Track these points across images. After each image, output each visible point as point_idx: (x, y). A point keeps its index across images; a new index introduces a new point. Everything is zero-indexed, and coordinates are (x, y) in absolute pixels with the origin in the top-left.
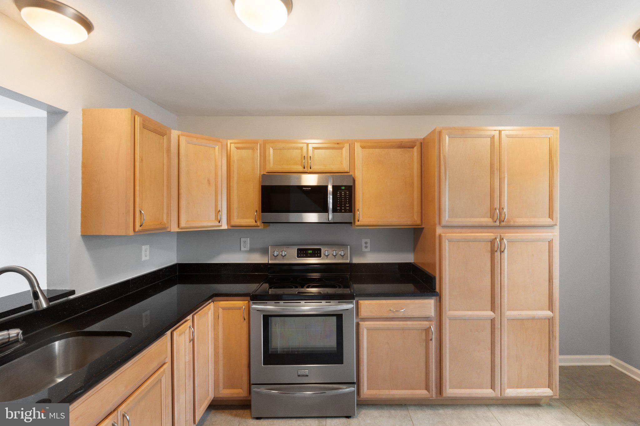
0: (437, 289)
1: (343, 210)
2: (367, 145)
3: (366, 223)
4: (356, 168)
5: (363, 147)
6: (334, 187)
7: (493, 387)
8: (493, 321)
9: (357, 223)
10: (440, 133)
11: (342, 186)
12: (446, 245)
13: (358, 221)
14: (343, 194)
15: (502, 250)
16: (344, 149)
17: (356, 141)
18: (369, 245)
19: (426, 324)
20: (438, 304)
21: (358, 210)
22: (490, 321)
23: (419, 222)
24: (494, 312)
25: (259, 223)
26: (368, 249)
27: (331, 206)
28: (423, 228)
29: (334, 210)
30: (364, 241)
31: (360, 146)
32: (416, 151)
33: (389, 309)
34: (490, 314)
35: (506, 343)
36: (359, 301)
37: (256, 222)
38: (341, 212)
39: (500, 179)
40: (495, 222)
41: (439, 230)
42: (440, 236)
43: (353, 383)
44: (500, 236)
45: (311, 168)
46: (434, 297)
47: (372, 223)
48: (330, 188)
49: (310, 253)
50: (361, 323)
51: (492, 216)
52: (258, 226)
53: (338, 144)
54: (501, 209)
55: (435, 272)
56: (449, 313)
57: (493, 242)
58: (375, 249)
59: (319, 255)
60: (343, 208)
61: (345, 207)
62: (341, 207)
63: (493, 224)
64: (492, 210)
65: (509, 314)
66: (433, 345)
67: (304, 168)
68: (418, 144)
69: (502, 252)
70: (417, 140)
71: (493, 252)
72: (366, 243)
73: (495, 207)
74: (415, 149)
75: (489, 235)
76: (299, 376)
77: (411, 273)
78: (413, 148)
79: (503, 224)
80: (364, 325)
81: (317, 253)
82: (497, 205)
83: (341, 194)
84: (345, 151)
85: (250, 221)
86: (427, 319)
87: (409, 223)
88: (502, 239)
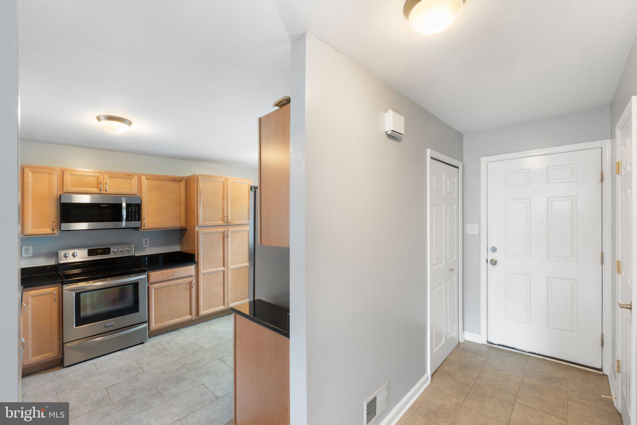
0: (196, 260)
1: (134, 219)
2: (150, 178)
3: (150, 227)
4: (142, 192)
5: (147, 179)
6: (127, 204)
7: (224, 305)
8: (224, 272)
9: (143, 228)
10: (198, 177)
11: (133, 204)
12: (201, 237)
13: (144, 226)
14: (133, 209)
15: (228, 236)
16: (133, 179)
17: (144, 175)
18: (148, 243)
19: (189, 279)
20: (197, 268)
21: (144, 219)
22: (222, 272)
23: (184, 225)
24: (224, 267)
25: (56, 232)
26: (148, 245)
27: (124, 217)
28: (187, 229)
29: (127, 220)
30: (144, 240)
31: (146, 179)
32: (183, 184)
33: (168, 275)
34: (223, 268)
35: (230, 281)
36: (149, 273)
37: (53, 230)
38: (132, 220)
39: (227, 202)
40: (225, 223)
41: (197, 229)
42: (197, 232)
43: (146, 322)
44: (227, 230)
45: (106, 191)
46: (195, 264)
47: (154, 227)
48: (124, 205)
49: (100, 252)
50: (150, 286)
51: (223, 221)
52: (55, 234)
53: (129, 176)
54: (227, 217)
55: (195, 252)
56: (202, 271)
57: (224, 233)
58: (152, 245)
59: (108, 252)
60: (133, 218)
61: (135, 217)
62: (132, 217)
63: (224, 224)
64: (224, 217)
65: (231, 267)
66: (194, 290)
67: (100, 191)
68: (184, 180)
69: (228, 237)
70: (184, 177)
71: (224, 238)
72: (146, 241)
73: (225, 216)
74: (182, 182)
75: (222, 230)
76: (105, 327)
77: (178, 258)
78: (181, 182)
79: (228, 224)
80: (152, 287)
81: (107, 251)
82: (226, 215)
83: (132, 209)
84: (135, 180)
85: (48, 231)
86: (190, 276)
87: (179, 226)
88: (228, 231)
